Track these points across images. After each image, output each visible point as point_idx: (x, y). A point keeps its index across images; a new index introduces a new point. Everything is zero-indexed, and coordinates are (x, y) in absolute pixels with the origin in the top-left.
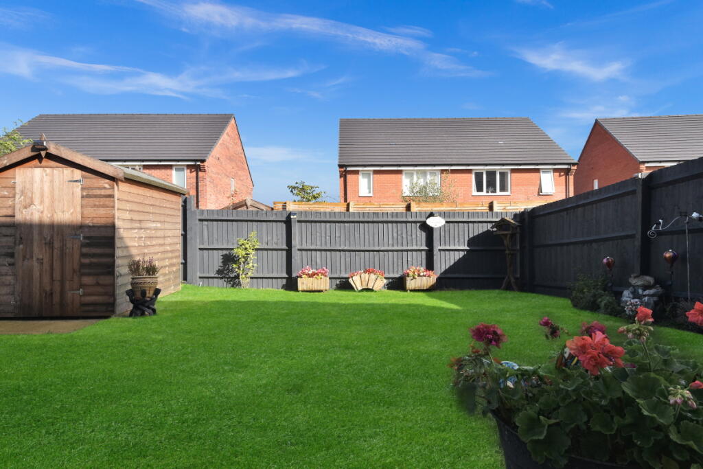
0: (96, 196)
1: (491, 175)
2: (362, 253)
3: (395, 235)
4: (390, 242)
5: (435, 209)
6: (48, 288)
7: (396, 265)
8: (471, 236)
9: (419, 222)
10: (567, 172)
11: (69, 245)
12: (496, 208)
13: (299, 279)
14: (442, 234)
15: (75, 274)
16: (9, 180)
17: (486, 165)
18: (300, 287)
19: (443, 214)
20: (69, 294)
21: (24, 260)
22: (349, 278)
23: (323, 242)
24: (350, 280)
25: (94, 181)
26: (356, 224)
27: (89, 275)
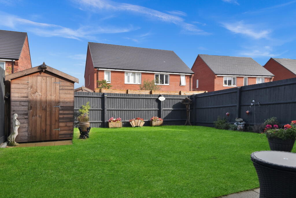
0: (66, 89)
1: (162, 76)
2: (133, 111)
3: (146, 104)
4: (145, 107)
5: (161, 94)
6: (44, 129)
7: (146, 116)
8: (174, 104)
9: (155, 99)
10: (190, 76)
11: (54, 110)
12: (182, 94)
13: (110, 123)
14: (164, 103)
15: (56, 122)
16: (25, 81)
17: (161, 72)
18: (110, 126)
19: (164, 96)
20: (54, 130)
21: (32, 116)
22: (130, 122)
23: (117, 107)
24: (131, 123)
25: (65, 83)
26: (131, 99)
27: (63, 122)
